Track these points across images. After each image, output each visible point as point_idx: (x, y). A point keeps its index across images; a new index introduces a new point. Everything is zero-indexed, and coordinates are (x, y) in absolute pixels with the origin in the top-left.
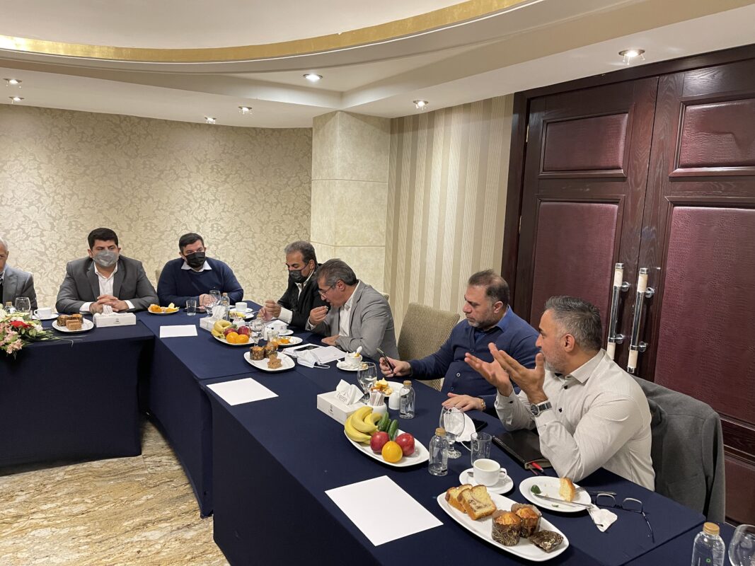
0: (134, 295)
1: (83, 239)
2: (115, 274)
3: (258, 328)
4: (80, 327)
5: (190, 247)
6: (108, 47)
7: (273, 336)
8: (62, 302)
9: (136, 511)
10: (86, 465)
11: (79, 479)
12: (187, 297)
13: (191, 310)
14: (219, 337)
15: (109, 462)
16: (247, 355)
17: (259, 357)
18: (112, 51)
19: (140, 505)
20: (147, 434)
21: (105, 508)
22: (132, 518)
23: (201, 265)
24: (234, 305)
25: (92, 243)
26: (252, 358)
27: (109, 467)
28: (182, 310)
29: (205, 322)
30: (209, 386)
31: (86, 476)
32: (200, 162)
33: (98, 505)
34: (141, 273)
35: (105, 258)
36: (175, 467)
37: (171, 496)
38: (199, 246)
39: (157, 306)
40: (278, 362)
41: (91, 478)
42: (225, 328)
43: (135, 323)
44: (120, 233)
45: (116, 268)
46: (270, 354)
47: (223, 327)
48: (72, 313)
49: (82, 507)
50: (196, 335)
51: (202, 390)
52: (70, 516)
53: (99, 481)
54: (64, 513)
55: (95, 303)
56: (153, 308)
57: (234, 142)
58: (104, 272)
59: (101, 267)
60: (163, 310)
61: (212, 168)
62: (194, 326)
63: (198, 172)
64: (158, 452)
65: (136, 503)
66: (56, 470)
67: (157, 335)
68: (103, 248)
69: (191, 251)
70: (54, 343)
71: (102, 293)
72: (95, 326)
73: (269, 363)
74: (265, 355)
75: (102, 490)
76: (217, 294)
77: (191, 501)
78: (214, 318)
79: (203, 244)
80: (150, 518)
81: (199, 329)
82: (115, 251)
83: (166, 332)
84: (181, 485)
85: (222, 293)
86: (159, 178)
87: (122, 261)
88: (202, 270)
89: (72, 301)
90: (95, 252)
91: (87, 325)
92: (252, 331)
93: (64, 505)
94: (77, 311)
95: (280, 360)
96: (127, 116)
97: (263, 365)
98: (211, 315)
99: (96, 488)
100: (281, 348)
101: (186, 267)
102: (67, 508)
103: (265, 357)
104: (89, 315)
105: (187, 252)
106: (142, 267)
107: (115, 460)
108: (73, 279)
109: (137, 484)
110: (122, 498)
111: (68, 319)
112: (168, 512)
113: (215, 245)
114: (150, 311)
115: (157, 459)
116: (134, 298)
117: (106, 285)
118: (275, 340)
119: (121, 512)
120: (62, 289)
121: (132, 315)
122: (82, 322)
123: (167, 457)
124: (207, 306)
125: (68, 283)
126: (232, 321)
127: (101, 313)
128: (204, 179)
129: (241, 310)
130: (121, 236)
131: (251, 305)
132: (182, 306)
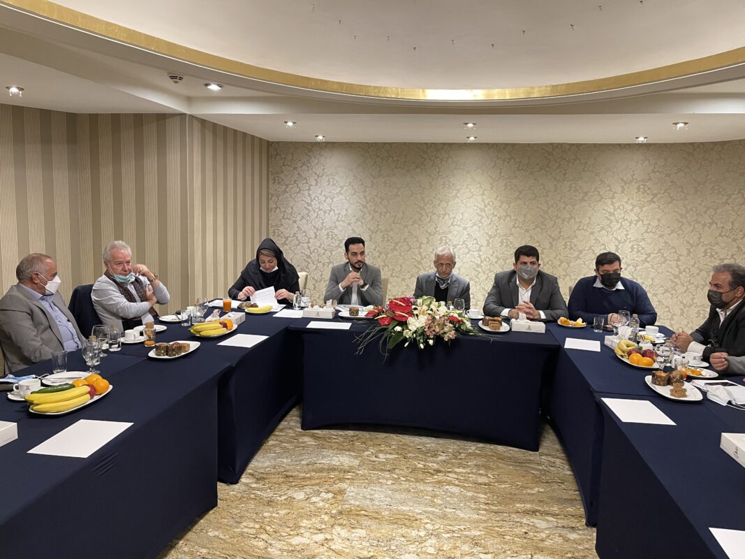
0: (547, 307)
1: (511, 255)
2: (533, 287)
3: (665, 353)
4: (499, 329)
5: (607, 267)
6: (547, 86)
7: (682, 364)
8: (488, 306)
9: (528, 498)
10: (492, 447)
11: (486, 456)
12: (596, 315)
13: (598, 327)
14: (622, 356)
15: (510, 450)
16: (648, 379)
17: (662, 383)
18: (549, 89)
19: (532, 494)
20: (546, 435)
21: (503, 486)
22: (524, 502)
23: (614, 285)
24: (644, 327)
25: (517, 258)
26: (654, 382)
27: (510, 454)
28: (590, 326)
29: (610, 340)
30: (603, 399)
31: (492, 456)
32: (625, 183)
33: (497, 482)
34: (556, 287)
35: (526, 272)
36: (568, 472)
37: (560, 496)
38: (615, 268)
39: (566, 319)
40: (684, 392)
41: (495, 458)
42: (629, 348)
43: (544, 332)
44: (542, 251)
45: (535, 281)
46: (676, 382)
47: (628, 347)
48: (494, 316)
49: (484, 480)
50: (599, 351)
51: (596, 402)
52: (475, 483)
53: (500, 463)
54: (471, 479)
55: (513, 310)
56: (562, 320)
57: (666, 159)
58: (523, 283)
59: (522, 279)
60: (571, 323)
61: (638, 188)
62: (599, 342)
63: (622, 192)
64: (554, 453)
65: (529, 491)
66: (469, 444)
67: (562, 345)
68: (525, 263)
69: (608, 271)
70: (478, 338)
71: (521, 302)
72: (511, 329)
73: (671, 391)
74: (669, 382)
75: (502, 470)
76: (627, 314)
77: (578, 507)
78: (619, 338)
79: (620, 265)
80: (539, 508)
81: (603, 345)
82: (535, 266)
83: (571, 343)
84: (570, 489)
85: (631, 315)
86: (583, 200)
87: (540, 275)
88: (614, 289)
89: (495, 306)
90: (519, 266)
91: (505, 327)
92: (658, 355)
93: (472, 473)
94: (499, 315)
95: (685, 390)
96: (559, 144)
97: (665, 391)
98: (617, 334)
99: (498, 467)
100: (690, 379)
101: (598, 285)
102: (474, 476)
103: (669, 384)
104: (507, 320)
105: (603, 271)
106: (557, 283)
107: (516, 449)
108: (499, 288)
109: (531, 475)
110: (518, 483)
111: (491, 320)
112: (555, 509)
113: (633, 266)
114: (559, 323)
115: (552, 460)
116: (547, 309)
117: (525, 295)
118: (684, 370)
119: (515, 494)
120: (490, 295)
121: (543, 325)
122: (501, 325)
123: (561, 461)
124: (614, 325)
125: (494, 291)
126: (638, 343)
127: (517, 319)
128: (629, 200)
129: (651, 333)
130: (543, 253)
131: (662, 330)
132: (590, 322)
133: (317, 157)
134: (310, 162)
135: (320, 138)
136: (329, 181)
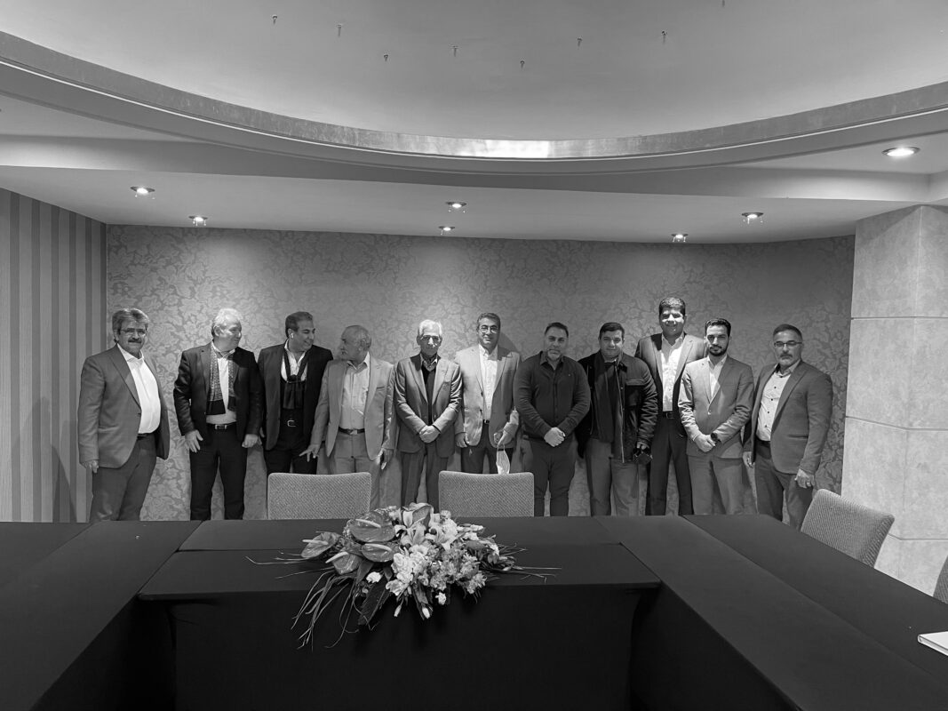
133: (193, 251)
134: (180, 260)
135: (199, 220)
136: (214, 291)
